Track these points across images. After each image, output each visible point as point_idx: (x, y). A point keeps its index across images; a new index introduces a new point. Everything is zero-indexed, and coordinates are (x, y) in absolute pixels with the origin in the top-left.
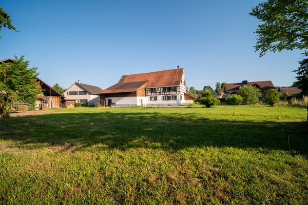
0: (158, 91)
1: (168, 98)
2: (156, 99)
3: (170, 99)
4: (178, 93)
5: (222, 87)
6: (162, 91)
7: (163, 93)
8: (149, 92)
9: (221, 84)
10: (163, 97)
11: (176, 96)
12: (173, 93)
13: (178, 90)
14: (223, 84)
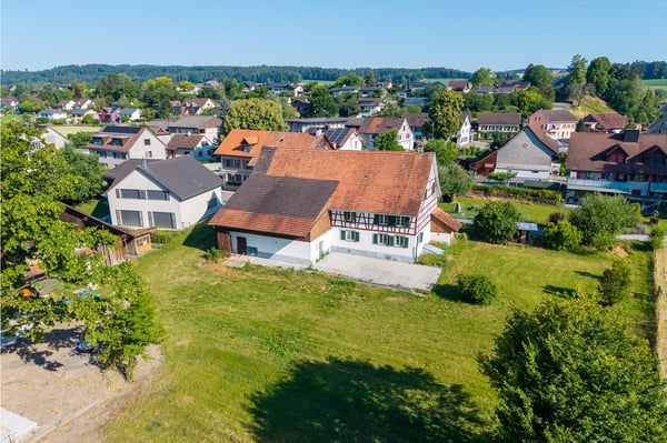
0: (362, 220)
1: (388, 241)
2: (355, 237)
3: (392, 245)
4: (412, 231)
5: (589, 77)
6: (372, 221)
7: (375, 228)
8: (338, 217)
9: (588, 64)
10: (375, 236)
11: (407, 239)
12: (399, 230)
13: (413, 225)
14: (593, 65)
